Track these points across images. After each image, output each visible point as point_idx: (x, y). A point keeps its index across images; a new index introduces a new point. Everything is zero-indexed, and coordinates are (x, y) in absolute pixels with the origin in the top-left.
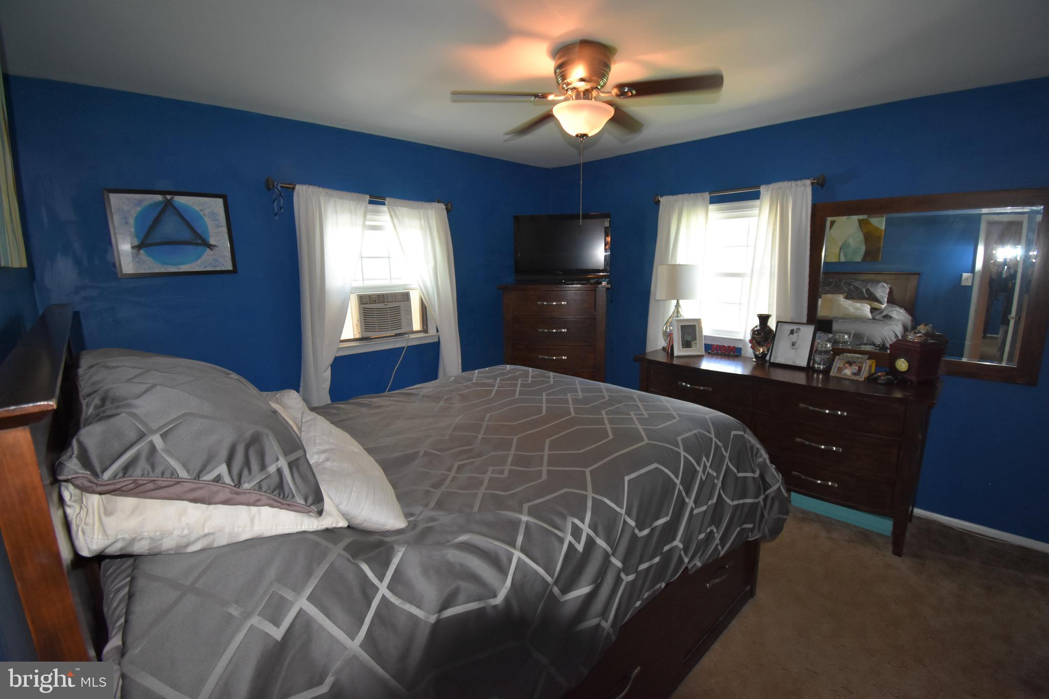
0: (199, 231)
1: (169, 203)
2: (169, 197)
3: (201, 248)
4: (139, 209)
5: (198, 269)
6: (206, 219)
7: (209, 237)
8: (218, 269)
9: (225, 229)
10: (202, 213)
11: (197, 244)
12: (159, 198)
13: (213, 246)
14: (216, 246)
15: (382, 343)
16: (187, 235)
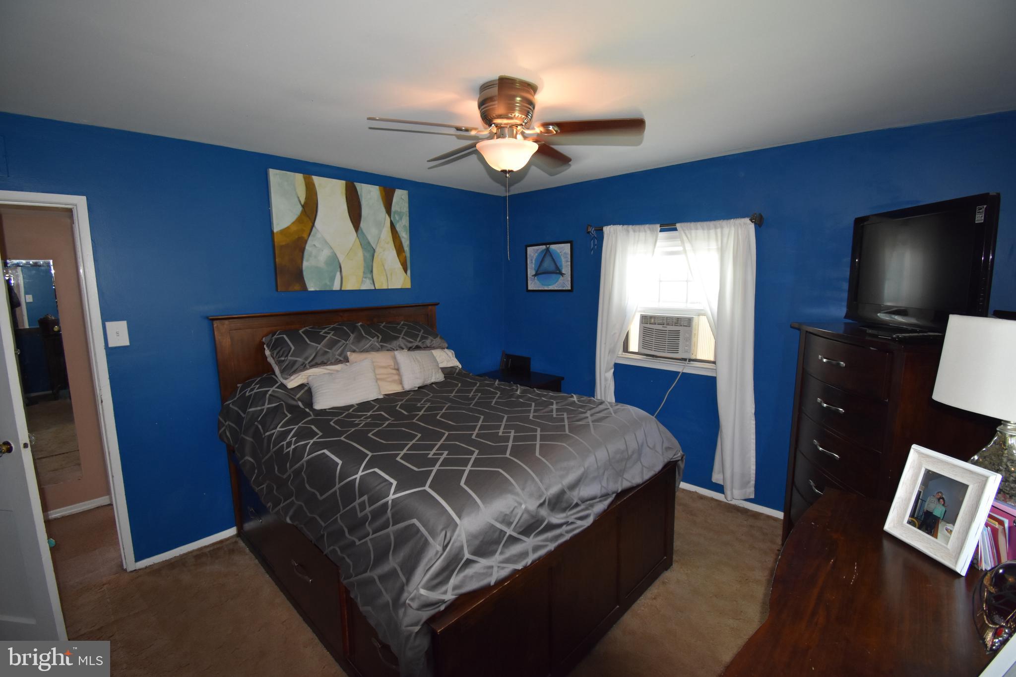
0: (558, 265)
1: (548, 250)
2: (548, 246)
3: (559, 275)
4: (537, 254)
5: (556, 289)
6: (562, 258)
7: (562, 268)
8: (564, 289)
9: (569, 263)
10: (560, 254)
11: (557, 273)
12: (544, 247)
13: (564, 274)
14: (565, 274)
15: (660, 362)
16: (552, 268)
